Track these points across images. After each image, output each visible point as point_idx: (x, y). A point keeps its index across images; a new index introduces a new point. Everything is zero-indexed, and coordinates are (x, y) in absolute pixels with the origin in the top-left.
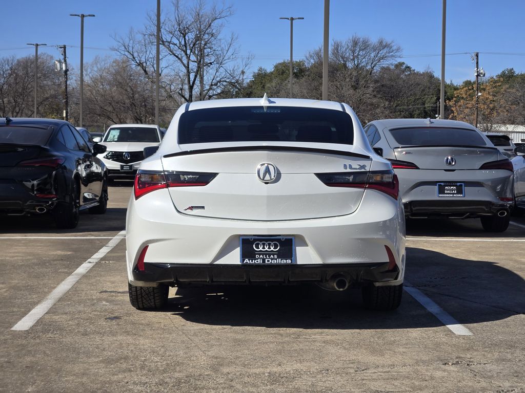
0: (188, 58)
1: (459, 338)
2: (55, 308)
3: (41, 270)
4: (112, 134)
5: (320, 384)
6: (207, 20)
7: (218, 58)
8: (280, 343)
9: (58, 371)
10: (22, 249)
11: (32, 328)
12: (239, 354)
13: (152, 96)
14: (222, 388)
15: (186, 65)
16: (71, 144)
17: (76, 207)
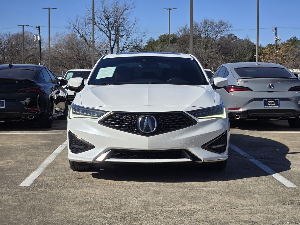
0: (110, 32)
1: (289, 189)
2: (44, 173)
3: (33, 151)
4: (69, 75)
5: (211, 217)
6: (121, 10)
7: (127, 32)
8: (182, 192)
9: (50, 210)
10: (21, 140)
11: (32, 185)
12: (158, 199)
13: (89, 55)
14: (151, 219)
15: (109, 36)
16: (47, 79)
17: (51, 115)
